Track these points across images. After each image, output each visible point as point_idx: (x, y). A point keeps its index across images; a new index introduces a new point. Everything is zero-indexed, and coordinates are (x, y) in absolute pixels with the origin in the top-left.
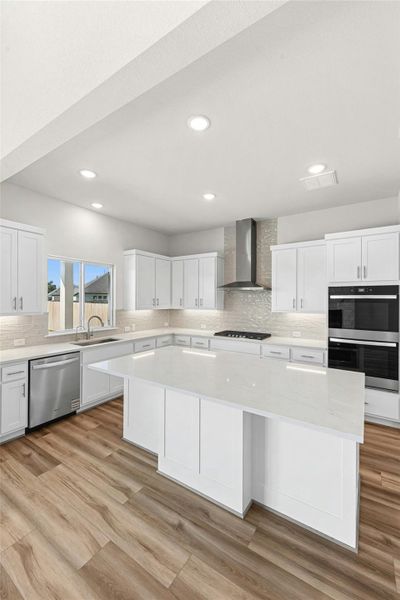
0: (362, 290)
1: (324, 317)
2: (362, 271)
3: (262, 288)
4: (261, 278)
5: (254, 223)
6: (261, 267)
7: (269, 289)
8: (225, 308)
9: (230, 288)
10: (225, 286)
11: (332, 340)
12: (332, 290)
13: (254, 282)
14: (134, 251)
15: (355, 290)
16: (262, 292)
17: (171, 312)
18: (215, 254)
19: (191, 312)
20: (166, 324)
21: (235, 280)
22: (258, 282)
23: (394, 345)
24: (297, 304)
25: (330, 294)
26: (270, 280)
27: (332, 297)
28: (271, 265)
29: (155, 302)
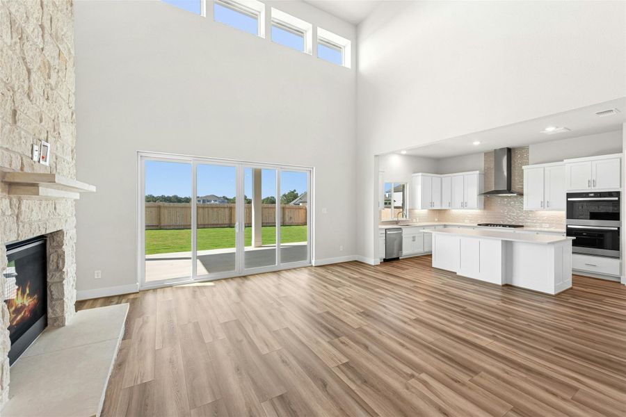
0: (592, 195)
1: (564, 213)
2: (592, 182)
3: (515, 195)
4: (515, 187)
5: (509, 150)
6: (515, 179)
7: (521, 194)
8: (485, 208)
9: (488, 195)
10: (484, 194)
11: (569, 226)
12: (569, 195)
13: (509, 190)
14: (420, 174)
15: (586, 195)
16: (515, 197)
17: (439, 211)
18: (478, 172)
19: (456, 212)
20: (436, 220)
21: (493, 189)
22: (513, 189)
23: (617, 229)
24: (545, 205)
25: (567, 197)
26: (523, 188)
27: (569, 199)
28: (523, 178)
29: (432, 204)
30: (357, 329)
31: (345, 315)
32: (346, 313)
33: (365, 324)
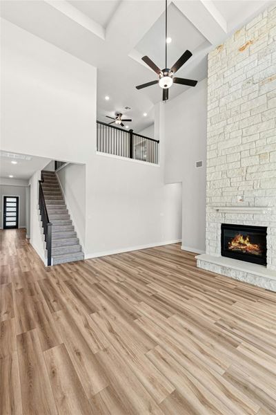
30: (142, 301)
31: (151, 314)
32: (150, 317)
33: (136, 306)
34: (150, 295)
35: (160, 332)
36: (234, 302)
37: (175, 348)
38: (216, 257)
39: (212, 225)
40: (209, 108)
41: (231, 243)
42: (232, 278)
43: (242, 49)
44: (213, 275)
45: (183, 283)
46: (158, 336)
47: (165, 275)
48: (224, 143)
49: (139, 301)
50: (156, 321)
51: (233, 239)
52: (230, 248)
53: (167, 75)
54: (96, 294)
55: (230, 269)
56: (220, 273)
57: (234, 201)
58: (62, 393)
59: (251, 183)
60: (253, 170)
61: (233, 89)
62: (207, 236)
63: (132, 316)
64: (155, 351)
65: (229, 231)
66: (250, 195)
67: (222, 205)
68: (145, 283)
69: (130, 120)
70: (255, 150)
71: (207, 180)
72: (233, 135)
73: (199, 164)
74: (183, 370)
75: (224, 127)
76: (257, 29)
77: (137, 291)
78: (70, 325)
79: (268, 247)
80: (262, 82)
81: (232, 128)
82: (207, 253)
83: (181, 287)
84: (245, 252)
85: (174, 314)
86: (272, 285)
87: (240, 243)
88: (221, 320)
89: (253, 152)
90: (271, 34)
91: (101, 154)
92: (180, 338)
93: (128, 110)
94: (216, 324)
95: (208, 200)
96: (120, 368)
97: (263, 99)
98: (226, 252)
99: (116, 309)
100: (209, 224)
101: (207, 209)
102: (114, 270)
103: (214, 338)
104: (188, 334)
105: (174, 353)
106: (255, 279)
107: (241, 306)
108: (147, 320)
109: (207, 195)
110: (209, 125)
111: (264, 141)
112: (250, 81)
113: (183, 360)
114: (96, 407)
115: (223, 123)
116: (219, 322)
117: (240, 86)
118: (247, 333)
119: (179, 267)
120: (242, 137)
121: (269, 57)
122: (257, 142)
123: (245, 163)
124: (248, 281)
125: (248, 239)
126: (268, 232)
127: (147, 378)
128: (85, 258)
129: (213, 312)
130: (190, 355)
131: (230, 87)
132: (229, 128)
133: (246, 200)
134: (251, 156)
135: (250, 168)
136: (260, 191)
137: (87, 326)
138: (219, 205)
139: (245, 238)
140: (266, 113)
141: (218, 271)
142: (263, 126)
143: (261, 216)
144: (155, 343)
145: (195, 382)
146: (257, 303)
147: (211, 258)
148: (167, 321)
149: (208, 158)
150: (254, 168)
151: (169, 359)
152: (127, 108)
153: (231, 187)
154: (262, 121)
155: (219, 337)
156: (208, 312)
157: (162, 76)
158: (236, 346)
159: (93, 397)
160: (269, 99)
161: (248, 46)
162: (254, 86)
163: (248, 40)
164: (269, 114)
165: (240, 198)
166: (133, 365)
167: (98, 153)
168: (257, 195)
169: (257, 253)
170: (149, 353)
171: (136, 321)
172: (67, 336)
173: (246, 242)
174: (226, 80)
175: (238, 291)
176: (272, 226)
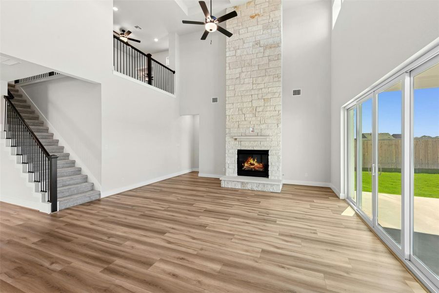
34: (202, 211)
35: (230, 228)
36: (260, 202)
37: (246, 233)
38: (235, 177)
39: (231, 151)
40: (228, 55)
41: (244, 164)
42: (249, 190)
43: (252, 17)
44: (236, 190)
45: (219, 198)
46: (231, 231)
47: (203, 196)
48: (240, 86)
49: (198, 216)
50: (222, 224)
51: (246, 160)
52: (243, 169)
53: (213, 22)
54: (152, 221)
55: (247, 183)
56: (240, 188)
57: (247, 132)
58: (195, 280)
59: (259, 119)
60: (260, 109)
61: (246, 46)
62: (226, 160)
63: (202, 227)
64: (235, 238)
65: (243, 155)
66: (258, 128)
67: (239, 135)
68: (192, 205)
69: (139, 42)
70: (261, 95)
71: (227, 114)
72: (247, 81)
73: (215, 100)
74: (258, 240)
75: (240, 73)
76: (262, 7)
77: (189, 211)
78: (152, 247)
79: (270, 164)
80: (266, 47)
81: (246, 75)
82: (227, 174)
83: (221, 201)
84: (254, 170)
85: (230, 217)
86: (275, 189)
87: (251, 164)
88: (259, 212)
89: (260, 96)
90: (271, 15)
91: (118, 74)
92: (245, 228)
93: (138, 30)
94: (258, 215)
95: (227, 131)
96: (221, 253)
97: (266, 60)
98: (241, 172)
99: (184, 226)
100: (228, 151)
101: (227, 138)
102: (150, 201)
103: (263, 222)
104: (246, 224)
105: (247, 235)
106: (264, 186)
107: (264, 203)
108: (215, 225)
109: (227, 127)
110: (228, 68)
111: (267, 89)
112: (257, 43)
113: (255, 236)
114: (226, 275)
115: (239, 70)
116: (259, 214)
117: (251, 44)
118: (276, 215)
119: (208, 189)
120: (253, 84)
121: (269, 31)
122: (263, 90)
123: (255, 104)
124: (260, 190)
125: (256, 160)
126: (270, 153)
127: (244, 251)
128: (102, 196)
129: (253, 210)
130: (256, 233)
131: (244, 43)
132: (243, 75)
133: (255, 131)
134: (259, 99)
135: (258, 108)
136: (264, 125)
137: (169, 242)
138: (236, 135)
139: (254, 160)
140: (268, 70)
141: (239, 186)
142: (266, 79)
143: (265, 142)
144: (233, 235)
145: (269, 243)
146: (271, 200)
147: (231, 177)
148: (228, 221)
149: (227, 95)
150: (261, 108)
151: (247, 239)
152: (137, 27)
153: (245, 120)
154: (266, 76)
155: (265, 220)
156: (249, 211)
157: (208, 20)
158: (276, 222)
159: (219, 272)
160: (269, 60)
161: (256, 17)
162: (261, 48)
163: (257, 12)
164: (270, 71)
165: (251, 129)
166: (229, 249)
167: (115, 73)
168: (263, 128)
169: (261, 170)
170: (233, 240)
171: (207, 228)
172: (159, 254)
173: (255, 163)
174: (241, 37)
175: (258, 196)
176: (272, 149)
